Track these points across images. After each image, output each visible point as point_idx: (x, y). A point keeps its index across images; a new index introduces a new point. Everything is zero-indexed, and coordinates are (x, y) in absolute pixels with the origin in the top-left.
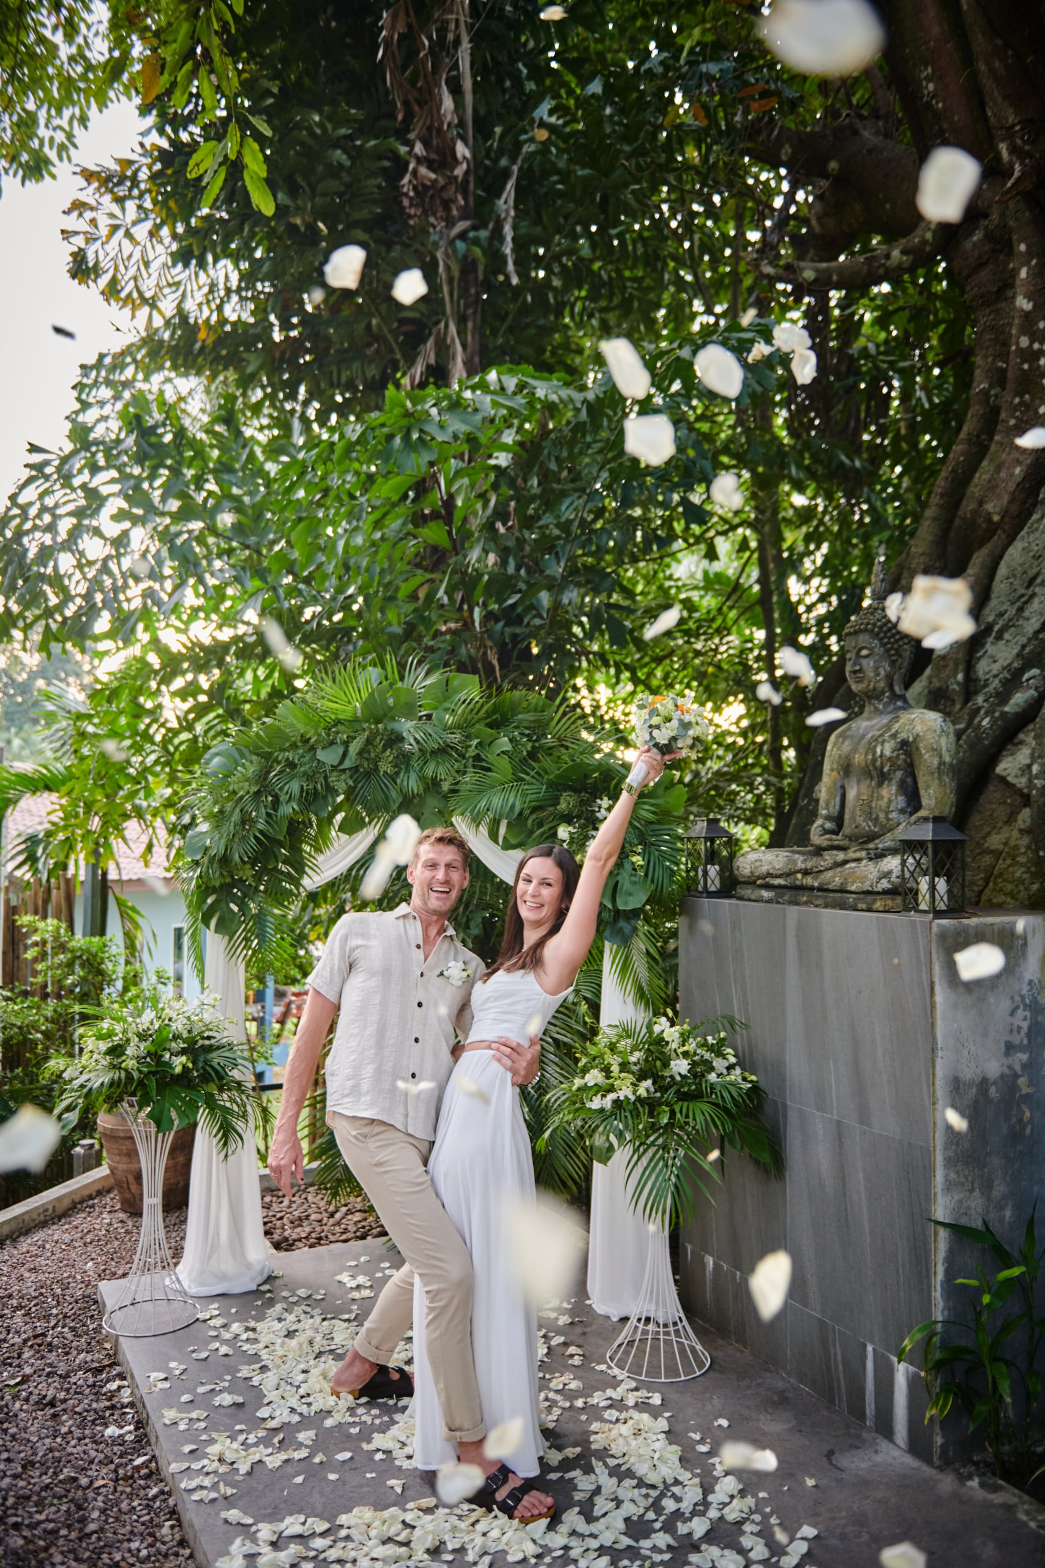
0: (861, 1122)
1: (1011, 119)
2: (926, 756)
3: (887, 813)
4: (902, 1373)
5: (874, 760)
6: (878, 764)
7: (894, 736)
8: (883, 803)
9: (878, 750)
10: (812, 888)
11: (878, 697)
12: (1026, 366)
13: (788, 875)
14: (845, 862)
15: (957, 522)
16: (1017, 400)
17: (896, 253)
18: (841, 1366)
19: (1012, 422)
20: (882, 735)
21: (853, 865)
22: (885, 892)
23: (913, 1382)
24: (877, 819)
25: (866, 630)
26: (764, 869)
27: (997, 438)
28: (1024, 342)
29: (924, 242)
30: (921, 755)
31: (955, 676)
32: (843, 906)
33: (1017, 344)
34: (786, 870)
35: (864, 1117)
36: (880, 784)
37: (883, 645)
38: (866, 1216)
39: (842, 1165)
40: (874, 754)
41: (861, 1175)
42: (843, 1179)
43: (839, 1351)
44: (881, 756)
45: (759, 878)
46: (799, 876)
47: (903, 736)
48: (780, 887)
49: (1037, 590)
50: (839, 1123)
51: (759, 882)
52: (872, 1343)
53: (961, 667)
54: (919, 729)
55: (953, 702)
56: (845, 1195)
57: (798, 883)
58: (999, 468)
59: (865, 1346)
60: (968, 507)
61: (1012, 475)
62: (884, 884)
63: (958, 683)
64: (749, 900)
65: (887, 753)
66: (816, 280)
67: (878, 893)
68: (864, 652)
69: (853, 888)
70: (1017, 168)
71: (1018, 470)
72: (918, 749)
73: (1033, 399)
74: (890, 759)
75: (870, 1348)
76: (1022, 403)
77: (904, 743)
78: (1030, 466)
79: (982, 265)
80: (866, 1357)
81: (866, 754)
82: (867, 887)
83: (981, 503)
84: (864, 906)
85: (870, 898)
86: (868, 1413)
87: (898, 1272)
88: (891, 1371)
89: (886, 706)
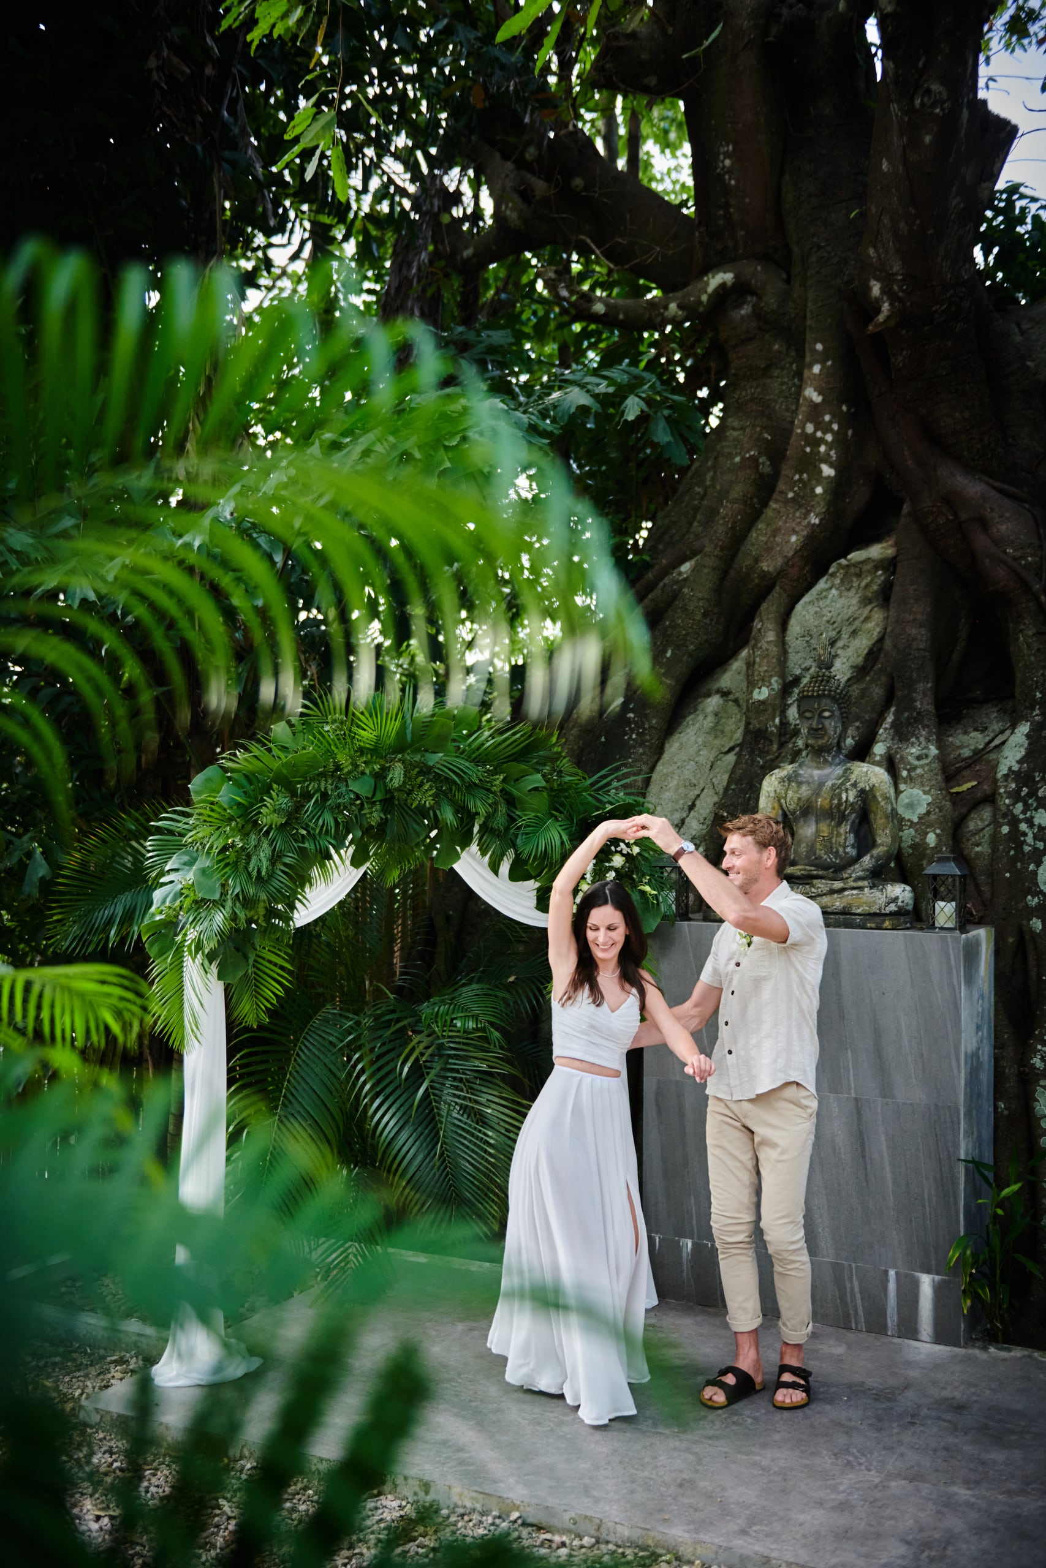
0: (883, 1096)
1: (895, 269)
2: (883, 803)
3: (845, 847)
4: (926, 1283)
5: (840, 804)
6: (843, 807)
7: (855, 785)
8: (841, 840)
9: (844, 796)
11: (829, 752)
12: (808, 450)
14: (843, 890)
15: (732, 573)
16: (797, 477)
17: (673, 306)
18: (858, 1296)
19: (791, 495)
20: (842, 784)
23: (939, 1290)
24: (837, 851)
27: (773, 505)
28: (810, 428)
29: (700, 302)
33: (803, 428)
35: (886, 1090)
36: (839, 824)
38: (888, 1169)
39: (861, 1133)
40: (840, 799)
41: (883, 1138)
42: (862, 1144)
43: (856, 1284)
44: (846, 801)
47: (861, 785)
49: (839, 652)
50: (856, 1100)
52: (894, 1267)
54: (874, 780)
56: (864, 1157)
58: (776, 532)
59: (886, 1272)
60: (743, 562)
61: (788, 541)
62: (892, 907)
65: (851, 799)
66: (604, 315)
68: (827, 714)
70: (886, 307)
71: (794, 539)
72: (875, 797)
73: (809, 479)
74: (852, 804)
75: (892, 1273)
76: (801, 480)
77: (862, 791)
78: (807, 537)
79: (750, 339)
80: (888, 1281)
81: (832, 799)
82: (875, 909)
83: (757, 560)
84: (873, 925)
86: (890, 1324)
87: (924, 1206)
88: (916, 1284)
89: (834, 758)
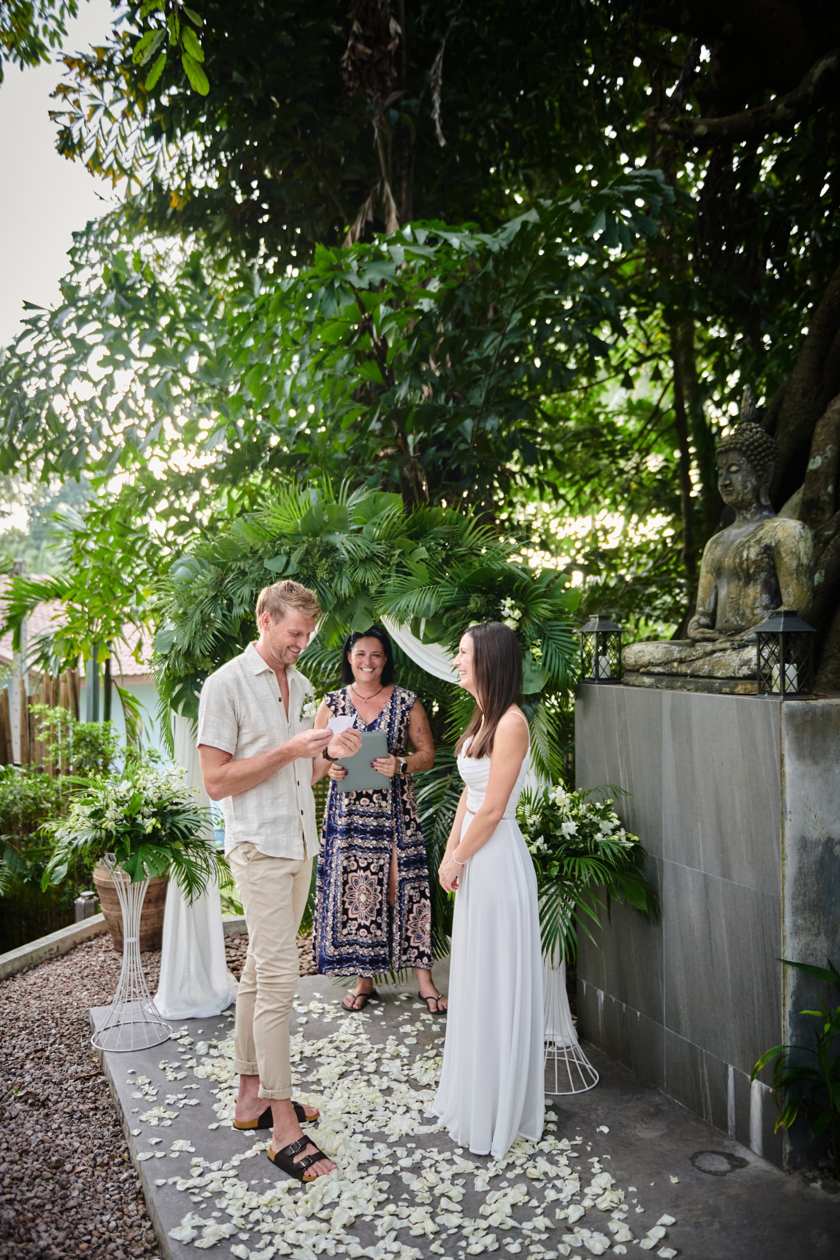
0: (724, 876)
2: (786, 559)
3: (753, 609)
4: (757, 1088)
5: (741, 563)
6: (745, 566)
7: (759, 542)
8: (749, 601)
9: (745, 554)
10: (685, 675)
11: (747, 508)
13: (666, 663)
14: (713, 652)
18: (707, 1084)
20: (748, 541)
21: (719, 654)
22: (746, 678)
23: (766, 1099)
24: (744, 614)
25: (735, 449)
26: (646, 659)
30: (782, 559)
31: (826, 488)
32: (710, 690)
34: (664, 659)
35: (726, 873)
36: (747, 584)
37: (750, 462)
38: (727, 956)
39: (708, 912)
40: (741, 557)
41: (723, 921)
42: (709, 923)
43: (706, 1072)
44: (747, 559)
45: (642, 666)
46: (675, 664)
47: (767, 541)
48: (659, 674)
50: (705, 876)
51: (642, 670)
52: (733, 1064)
53: (831, 480)
54: (780, 535)
55: (824, 511)
56: (710, 938)
57: (674, 670)
59: (727, 1067)
62: (745, 671)
63: (828, 495)
64: (634, 686)
65: (753, 556)
66: (708, 134)
67: (740, 679)
68: (734, 468)
69: (719, 674)
72: (779, 553)
74: (755, 562)
75: (731, 1069)
77: (768, 548)
80: (727, 1076)
81: (735, 558)
82: (730, 673)
84: (727, 690)
85: (732, 683)
86: (729, 1123)
87: (753, 1003)
88: (749, 1087)
89: (753, 515)
